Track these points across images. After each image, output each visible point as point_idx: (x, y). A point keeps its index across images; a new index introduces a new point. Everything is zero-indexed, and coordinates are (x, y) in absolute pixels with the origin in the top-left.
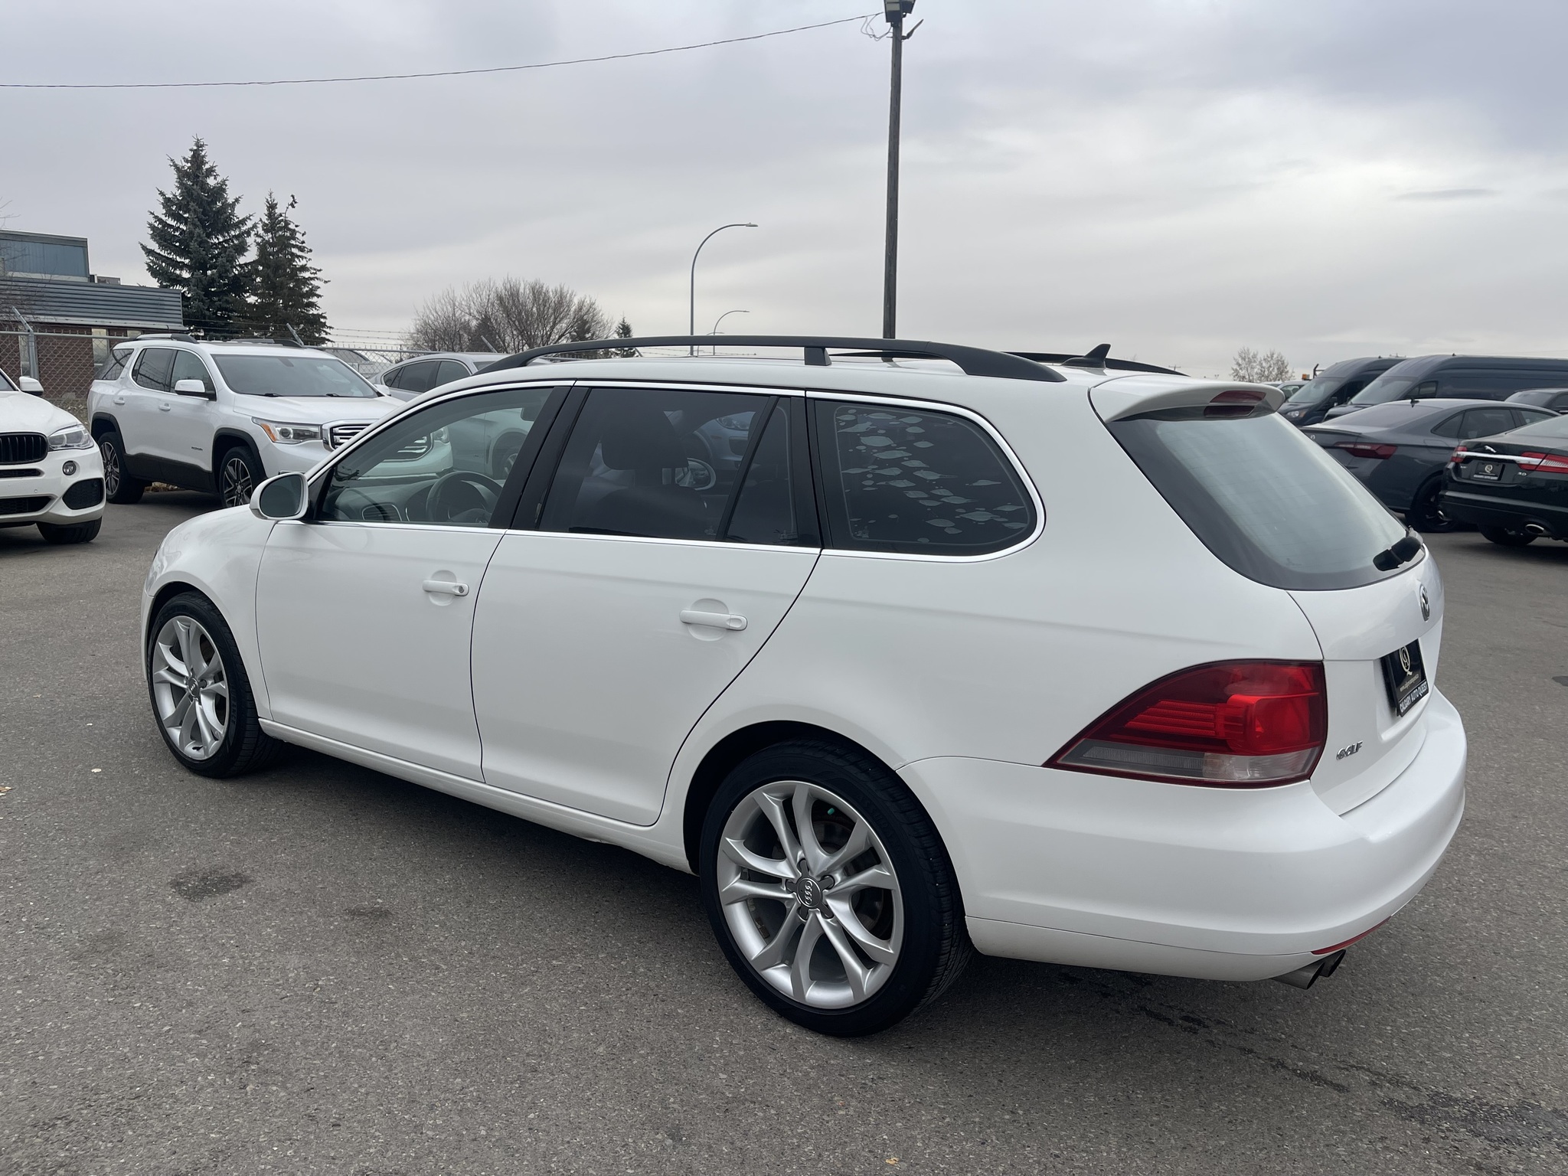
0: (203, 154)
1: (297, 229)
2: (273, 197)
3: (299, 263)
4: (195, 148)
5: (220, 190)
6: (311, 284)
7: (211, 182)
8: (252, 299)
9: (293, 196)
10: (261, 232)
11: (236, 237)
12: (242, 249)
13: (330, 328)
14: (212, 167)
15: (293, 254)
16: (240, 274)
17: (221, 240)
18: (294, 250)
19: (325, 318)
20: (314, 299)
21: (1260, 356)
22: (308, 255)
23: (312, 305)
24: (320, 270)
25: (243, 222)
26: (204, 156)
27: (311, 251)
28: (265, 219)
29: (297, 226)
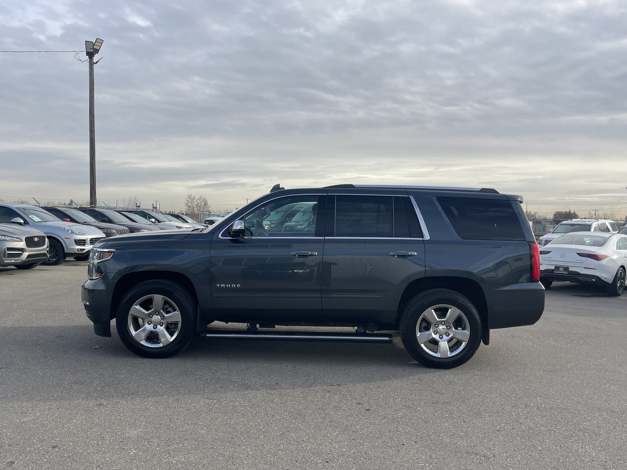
21: (197, 198)
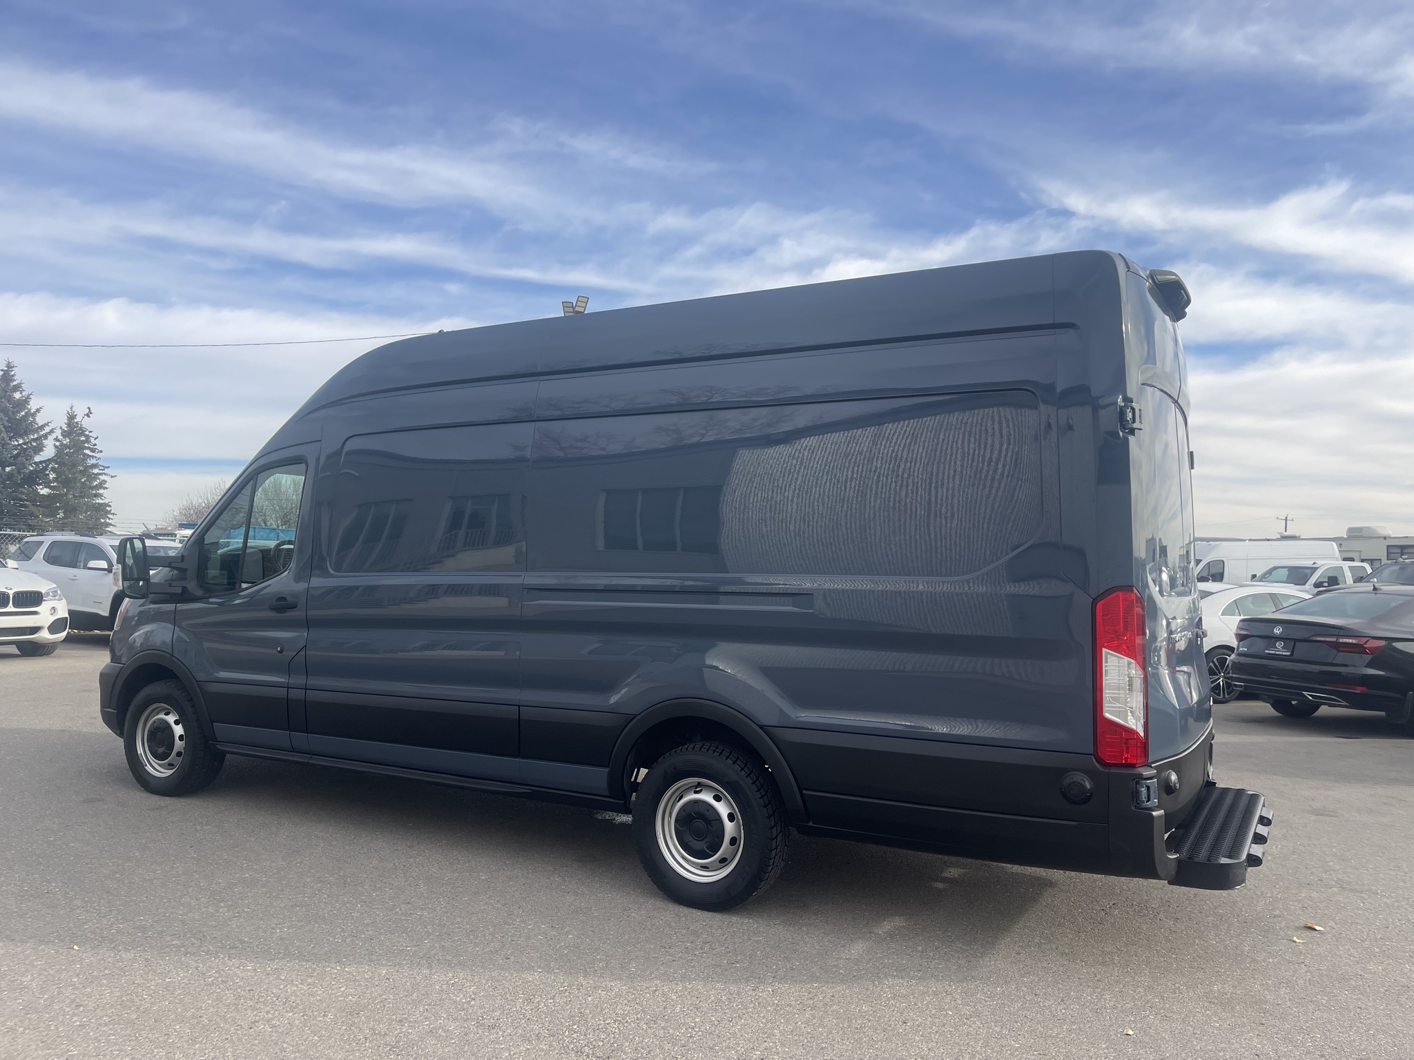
0: (12, 373)
1: (90, 434)
2: (73, 409)
3: (91, 462)
4: (6, 369)
5: (25, 401)
6: (99, 479)
7: (17, 395)
8: (44, 491)
9: (89, 408)
10: (60, 437)
11: (34, 440)
12: (39, 449)
13: (114, 514)
14: (20, 384)
15: (85, 455)
16: (35, 470)
17: (21, 441)
18: (87, 452)
19: (110, 506)
20: (101, 491)
22: (98, 455)
23: (97, 495)
24: (108, 467)
25: (42, 427)
26: (13, 376)
27: (101, 452)
28: (65, 427)
29: (90, 432)
